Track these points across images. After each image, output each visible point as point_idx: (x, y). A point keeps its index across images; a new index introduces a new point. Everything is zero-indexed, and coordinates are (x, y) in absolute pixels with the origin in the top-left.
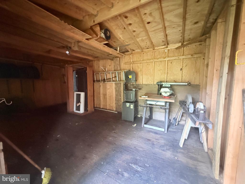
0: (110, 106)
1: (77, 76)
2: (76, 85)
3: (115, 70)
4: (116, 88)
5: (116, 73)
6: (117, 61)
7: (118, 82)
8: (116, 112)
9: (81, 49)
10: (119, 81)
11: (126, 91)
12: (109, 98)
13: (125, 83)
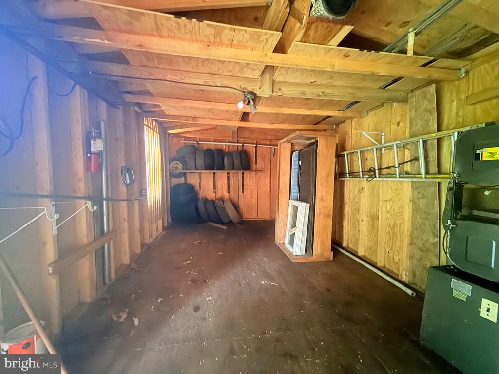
0: (392, 259)
1: (300, 162)
2: (297, 183)
3: (413, 136)
4: (413, 201)
5: (416, 144)
6: (425, 98)
7: (423, 180)
8: (409, 292)
9: (283, 89)
10: (427, 173)
11: (458, 222)
12: (388, 229)
13: (452, 185)
